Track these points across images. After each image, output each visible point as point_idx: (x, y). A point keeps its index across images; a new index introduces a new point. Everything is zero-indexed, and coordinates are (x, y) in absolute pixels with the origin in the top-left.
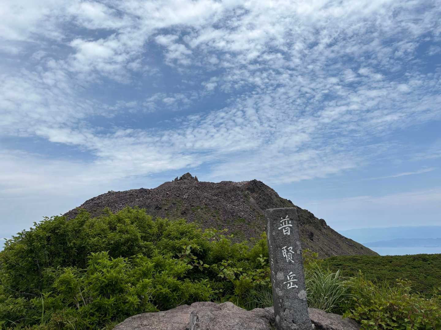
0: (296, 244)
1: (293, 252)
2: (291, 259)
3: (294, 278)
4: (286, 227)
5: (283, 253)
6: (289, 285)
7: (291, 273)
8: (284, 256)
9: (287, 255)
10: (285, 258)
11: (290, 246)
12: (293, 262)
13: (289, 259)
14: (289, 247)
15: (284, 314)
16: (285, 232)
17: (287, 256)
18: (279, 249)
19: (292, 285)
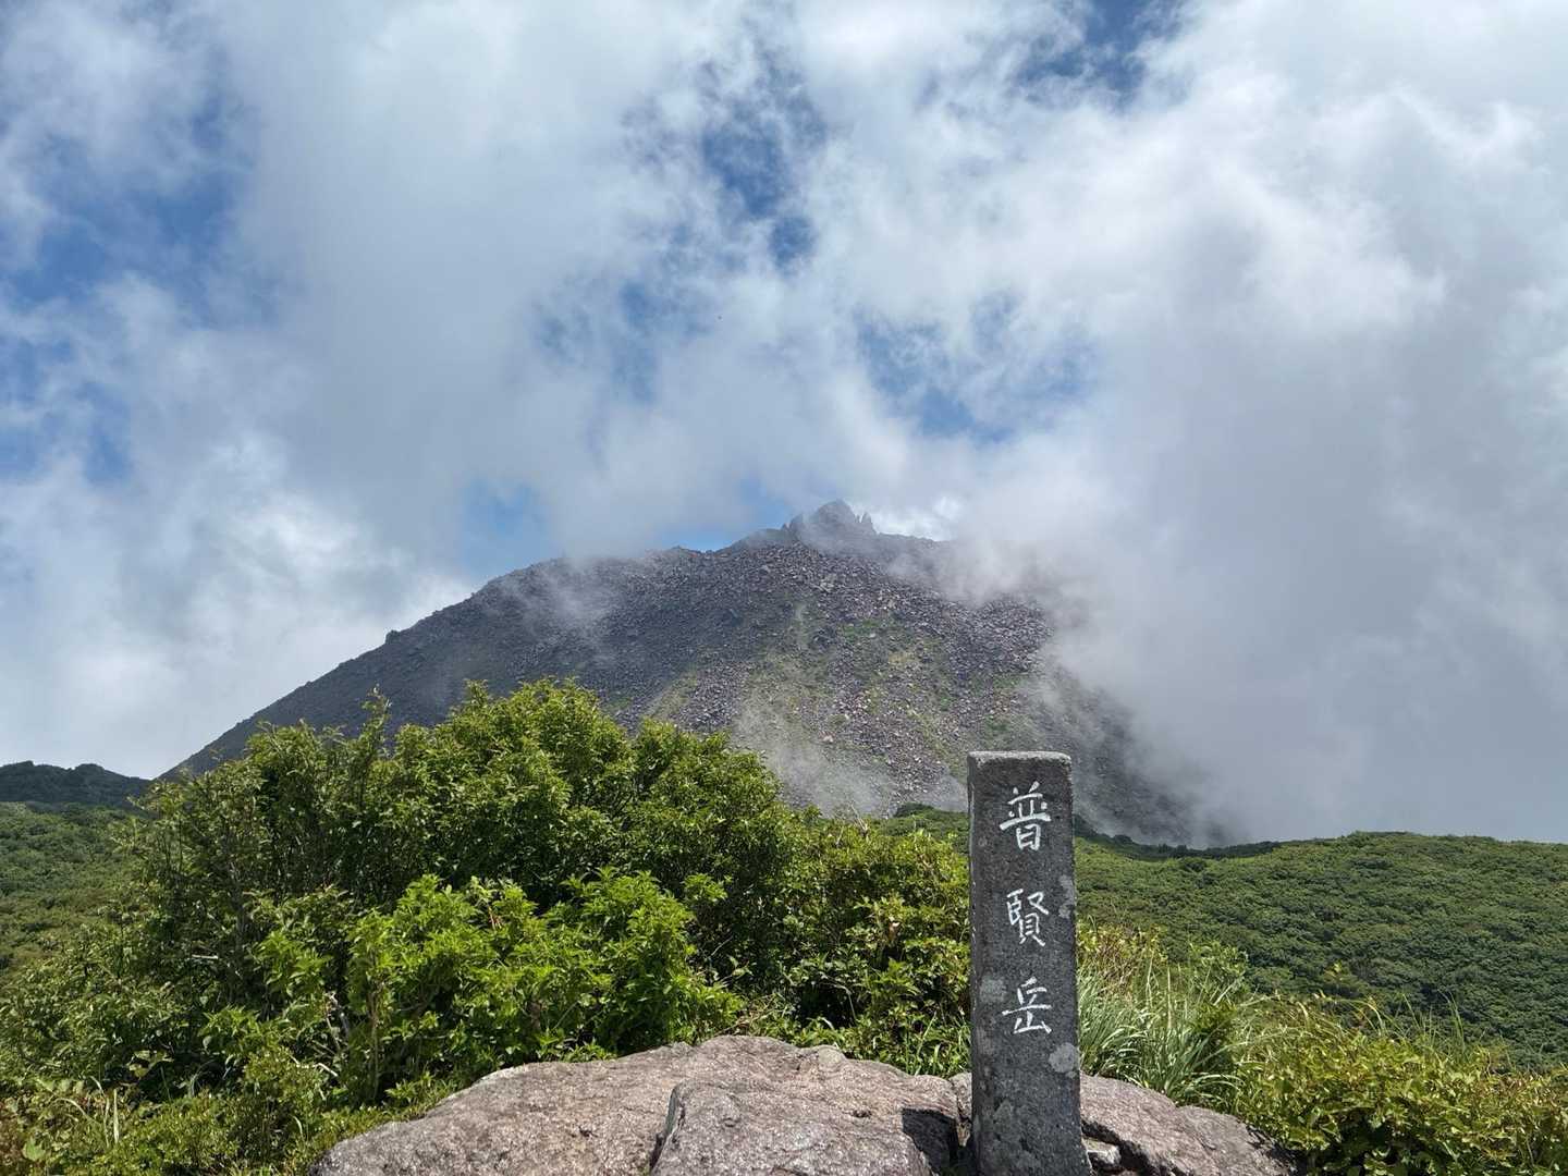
0: (1057, 882)
1: (1046, 912)
2: (1034, 933)
3: (1042, 998)
4: (1028, 823)
5: (1011, 912)
6: (1019, 1021)
7: (1032, 981)
8: (1013, 922)
9: (1022, 918)
10: (1016, 927)
11: (1037, 891)
12: (1043, 944)
13: (1031, 932)
14: (1032, 892)
15: (996, 1116)
16: (1023, 841)
17: (1021, 922)
18: (996, 896)
19: (1032, 1025)
